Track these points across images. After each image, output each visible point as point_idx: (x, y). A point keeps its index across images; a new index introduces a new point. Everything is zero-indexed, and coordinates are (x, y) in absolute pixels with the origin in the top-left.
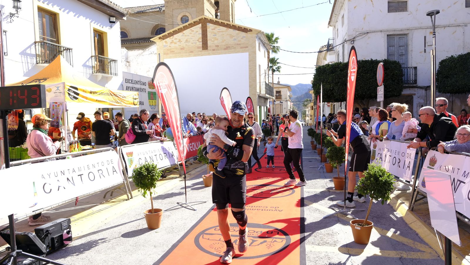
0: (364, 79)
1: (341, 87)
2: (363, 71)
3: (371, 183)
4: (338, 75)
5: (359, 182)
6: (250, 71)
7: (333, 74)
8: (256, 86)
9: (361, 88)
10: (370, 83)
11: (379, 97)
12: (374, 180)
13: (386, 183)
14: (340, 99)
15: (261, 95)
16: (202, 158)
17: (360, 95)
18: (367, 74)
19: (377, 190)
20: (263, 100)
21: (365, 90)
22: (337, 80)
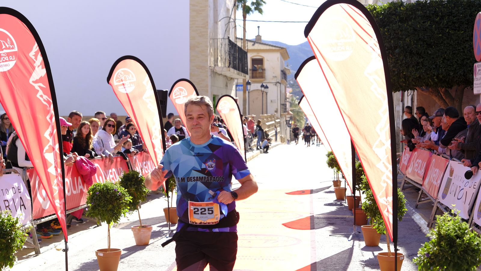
0: (452, 42)
1: (401, 58)
2: (450, 23)
3: (441, 250)
4: (394, 30)
5: (419, 251)
6: (192, 10)
7: (384, 28)
8: (207, 46)
9: (445, 61)
10: (464, 52)
11: (477, 84)
12: (447, 246)
13: (468, 251)
14: (399, 86)
15: (217, 69)
16: (96, 211)
17: (443, 77)
18: (459, 31)
19: (452, 264)
20: (221, 81)
21: (453, 66)
22: (392, 42)
